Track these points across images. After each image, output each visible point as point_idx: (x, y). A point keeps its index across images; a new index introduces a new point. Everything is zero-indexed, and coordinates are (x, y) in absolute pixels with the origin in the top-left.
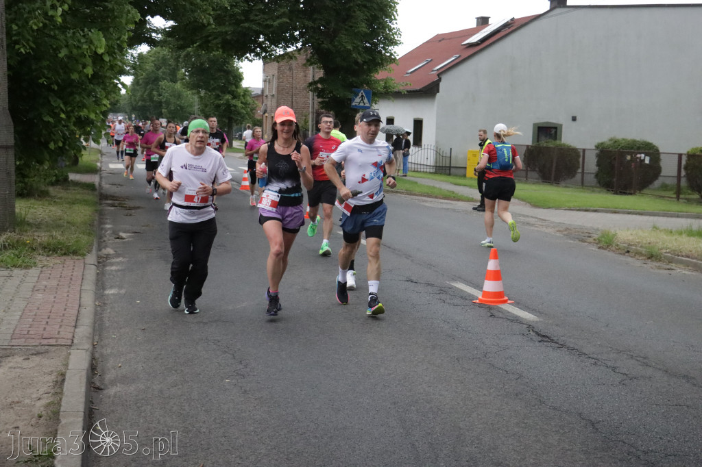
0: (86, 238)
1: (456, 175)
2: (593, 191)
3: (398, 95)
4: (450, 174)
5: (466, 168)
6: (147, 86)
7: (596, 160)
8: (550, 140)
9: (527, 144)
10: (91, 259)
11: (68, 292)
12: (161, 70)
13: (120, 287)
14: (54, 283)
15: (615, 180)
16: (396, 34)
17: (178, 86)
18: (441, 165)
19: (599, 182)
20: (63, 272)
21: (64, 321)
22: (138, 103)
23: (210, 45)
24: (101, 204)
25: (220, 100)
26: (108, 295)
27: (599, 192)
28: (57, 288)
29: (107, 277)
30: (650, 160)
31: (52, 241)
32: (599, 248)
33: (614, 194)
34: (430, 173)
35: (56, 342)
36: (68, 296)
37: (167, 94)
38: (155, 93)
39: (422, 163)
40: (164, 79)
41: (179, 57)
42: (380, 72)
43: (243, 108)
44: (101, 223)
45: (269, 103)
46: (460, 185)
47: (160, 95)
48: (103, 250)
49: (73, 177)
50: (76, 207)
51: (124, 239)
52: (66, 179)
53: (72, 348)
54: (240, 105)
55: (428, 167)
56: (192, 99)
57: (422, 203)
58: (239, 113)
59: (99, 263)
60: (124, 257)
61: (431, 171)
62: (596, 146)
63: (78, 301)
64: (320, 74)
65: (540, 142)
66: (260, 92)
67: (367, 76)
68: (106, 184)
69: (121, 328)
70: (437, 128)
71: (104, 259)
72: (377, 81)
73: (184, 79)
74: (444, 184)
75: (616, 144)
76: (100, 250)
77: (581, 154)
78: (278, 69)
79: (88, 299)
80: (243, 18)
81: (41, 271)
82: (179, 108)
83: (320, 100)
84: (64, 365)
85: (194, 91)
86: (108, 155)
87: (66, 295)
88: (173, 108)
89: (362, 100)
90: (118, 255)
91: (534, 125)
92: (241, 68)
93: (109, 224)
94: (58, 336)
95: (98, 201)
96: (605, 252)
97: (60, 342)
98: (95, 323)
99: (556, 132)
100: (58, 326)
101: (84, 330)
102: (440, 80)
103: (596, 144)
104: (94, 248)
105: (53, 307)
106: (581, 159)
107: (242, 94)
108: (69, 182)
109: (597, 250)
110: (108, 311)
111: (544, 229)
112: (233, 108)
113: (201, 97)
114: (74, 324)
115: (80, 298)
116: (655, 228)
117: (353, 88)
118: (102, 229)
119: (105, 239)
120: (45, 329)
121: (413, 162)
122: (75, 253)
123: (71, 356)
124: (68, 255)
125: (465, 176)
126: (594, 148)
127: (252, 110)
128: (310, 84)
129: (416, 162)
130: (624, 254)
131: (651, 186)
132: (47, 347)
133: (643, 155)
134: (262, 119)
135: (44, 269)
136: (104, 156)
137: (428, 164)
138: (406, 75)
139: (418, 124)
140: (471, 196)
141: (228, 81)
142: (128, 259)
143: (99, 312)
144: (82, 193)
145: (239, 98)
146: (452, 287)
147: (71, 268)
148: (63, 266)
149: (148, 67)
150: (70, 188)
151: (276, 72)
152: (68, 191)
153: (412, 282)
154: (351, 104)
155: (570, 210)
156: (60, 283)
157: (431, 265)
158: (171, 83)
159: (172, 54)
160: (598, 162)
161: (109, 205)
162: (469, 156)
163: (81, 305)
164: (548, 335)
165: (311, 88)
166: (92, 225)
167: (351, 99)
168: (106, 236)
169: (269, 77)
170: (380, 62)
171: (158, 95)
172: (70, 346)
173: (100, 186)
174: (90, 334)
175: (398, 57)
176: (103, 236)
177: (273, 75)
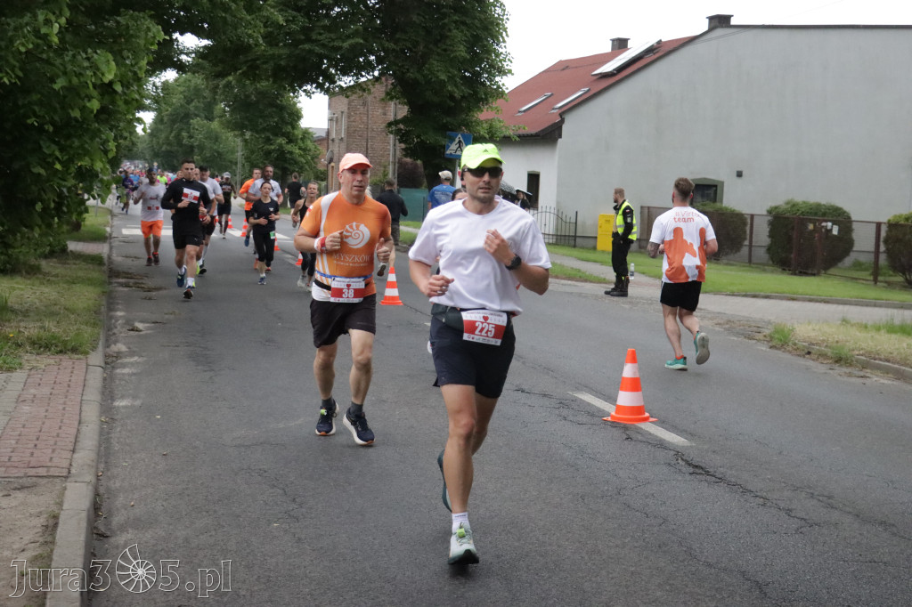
0: (89, 330)
1: (583, 247)
2: (764, 271)
3: (507, 141)
4: (575, 246)
5: (596, 237)
6: (174, 125)
7: (768, 229)
8: (707, 202)
10: (96, 358)
11: (65, 403)
12: (194, 104)
13: (135, 397)
14: (46, 390)
15: (792, 256)
16: (505, 61)
17: (215, 125)
18: (563, 234)
19: (772, 259)
20: (59, 377)
21: (59, 443)
22: (161, 147)
23: (257, 72)
24: (110, 283)
25: (271, 144)
26: (118, 407)
27: (772, 272)
28: (50, 399)
29: (117, 382)
30: (839, 231)
31: (44, 334)
32: (771, 347)
33: (792, 274)
35: (48, 471)
36: (64, 409)
37: (200, 136)
38: (184, 134)
40: (197, 116)
41: (217, 87)
42: (485, 110)
43: (300, 155)
44: (111, 307)
45: (335, 149)
46: (588, 261)
47: (191, 137)
48: (113, 346)
49: (73, 246)
50: (77, 288)
51: (141, 331)
52: (64, 250)
53: (69, 480)
54: (297, 151)
56: (235, 144)
58: (296, 163)
59: (106, 363)
60: (140, 356)
61: (551, 241)
62: (768, 211)
63: (78, 416)
64: (403, 111)
66: (324, 135)
67: (467, 115)
68: (118, 256)
69: (134, 453)
70: (558, 185)
71: (114, 359)
72: (479, 123)
73: (222, 116)
74: (567, 259)
75: (795, 209)
76: (108, 346)
77: (749, 221)
78: (348, 106)
79: (92, 413)
80: (303, 37)
81: (29, 375)
82: (216, 154)
83: (403, 146)
84: (56, 503)
85: (236, 133)
87: (61, 407)
88: (208, 155)
89: (460, 147)
90: (132, 354)
92: (300, 102)
93: (121, 310)
94: (50, 464)
95: (107, 280)
96: (779, 354)
97: (53, 472)
98: (100, 446)
99: (716, 191)
100: (51, 451)
101: (86, 454)
102: (562, 121)
103: (768, 208)
104: (100, 343)
105: (43, 423)
106: (748, 228)
107: (300, 136)
108: (67, 253)
109: (768, 350)
110: (118, 429)
112: (288, 156)
113: (246, 141)
114: (72, 448)
115: (81, 412)
116: (845, 321)
117: (448, 131)
118: (111, 318)
119: (115, 331)
120: (32, 454)
122: (74, 350)
123: (66, 492)
124: (66, 353)
125: (595, 248)
126: (765, 213)
127: (313, 159)
128: (390, 124)
130: (804, 357)
131: (840, 265)
132: (34, 479)
133: (830, 224)
134: (327, 171)
135: (33, 372)
136: (115, 219)
137: (547, 232)
138: (520, 114)
139: (534, 179)
140: (602, 276)
141: (282, 119)
142: (145, 359)
143: (106, 430)
144: (85, 269)
145: (297, 142)
146: (575, 400)
147: (70, 371)
148: (59, 369)
149: (177, 100)
150: (69, 262)
151: (345, 109)
152: (67, 266)
153: (523, 391)
154: (444, 153)
155: (733, 295)
156: (54, 392)
157: (548, 369)
158: (205, 121)
159: (208, 83)
160: (770, 232)
161: (121, 285)
162: (601, 222)
163: (83, 421)
164: (702, 465)
165: (391, 129)
166: (97, 312)
167: (444, 146)
168: (116, 327)
169: (336, 115)
170: (484, 97)
171: (188, 137)
172: (66, 478)
173: (109, 259)
174: (93, 461)
175: (506, 91)
176: (112, 326)
177: (342, 112)
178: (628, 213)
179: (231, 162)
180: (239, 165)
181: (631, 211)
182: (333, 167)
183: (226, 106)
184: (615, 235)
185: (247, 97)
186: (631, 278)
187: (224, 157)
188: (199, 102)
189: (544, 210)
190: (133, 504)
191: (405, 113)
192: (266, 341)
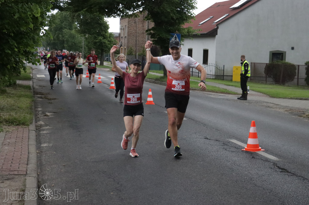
0: (29, 116)
1: (227, 80)
2: (304, 89)
3: (195, 36)
4: (223, 80)
5: (232, 76)
6: (56, 32)
7: (306, 71)
8: (279, 60)
9: (266, 63)
10: (32, 127)
11: (22, 145)
12: (64, 23)
13: (49, 143)
14: (13, 140)
16: (194, 3)
17: (73, 32)
18: (218, 75)
19: (307, 83)
20: (18, 135)
21: (21, 161)
22: (51, 41)
23: (92, 9)
24: (35, 97)
25: (97, 39)
26: (43, 147)
27: (307, 89)
28: (15, 144)
29: (42, 137)
31: (11, 118)
34: (212, 79)
35: (18, 172)
36: (22, 148)
37: (67, 36)
38: (60, 36)
40: (66, 28)
42: (185, 23)
43: (108, 44)
44: (36, 107)
45: (123, 41)
46: (229, 85)
47: (63, 37)
48: (38, 122)
49: (18, 82)
51: (49, 116)
52: (15, 83)
53: (27, 176)
54: (107, 42)
55: (212, 76)
56: (82, 40)
57: (209, 96)
58: (107, 47)
59: (36, 129)
60: (50, 126)
61: (213, 78)
63: (27, 151)
64: (152, 25)
65: (273, 61)
67: (178, 26)
68: (36, 86)
69: (52, 165)
70: (216, 55)
71: (39, 127)
72: (184, 29)
73: (77, 28)
74: (221, 85)
76: (36, 122)
77: (297, 68)
78: (128, 22)
79: (33, 149)
81: (6, 134)
82: (73, 44)
83: (153, 39)
84: (23, 185)
85: (82, 35)
86: (35, 70)
87: (20, 147)
88: (70, 44)
90: (46, 125)
91: (270, 52)
92: (108, 22)
93: (40, 108)
94: (18, 170)
95: (33, 95)
97: (20, 173)
98: (37, 162)
99: (282, 56)
100: (18, 164)
101: (32, 166)
102: (218, 28)
103: (305, 62)
104: (33, 121)
105: (14, 153)
106: (297, 71)
107: (108, 36)
108: (16, 85)
110: (44, 155)
111: (278, 110)
112: (103, 44)
113: (86, 38)
114: (27, 163)
115: (28, 148)
117: (171, 32)
119: (39, 116)
120: (11, 166)
122: (23, 124)
123: (26, 181)
124: (20, 125)
125: (232, 80)
126: (304, 64)
128: (147, 31)
132: (13, 176)
134: (120, 50)
135: (7, 133)
136: (33, 71)
137: (212, 74)
138: (199, 25)
139: (206, 52)
140: (236, 92)
141: (101, 29)
142: (52, 127)
143: (39, 156)
144: (24, 91)
145: (107, 38)
146: (229, 142)
147: (22, 132)
148: (18, 131)
149: (57, 21)
150: (17, 88)
151: (127, 24)
152: (16, 90)
153: (207, 139)
154: (169, 41)
155: (291, 99)
156: (17, 141)
157: (217, 130)
158: (69, 30)
159: (70, 15)
160: (307, 72)
161: (39, 97)
162: (234, 69)
163: (29, 153)
164: (285, 168)
165: (147, 33)
166: (31, 109)
167: (169, 39)
168: (38, 115)
169: (123, 27)
170: (185, 18)
171: (62, 37)
172: (26, 175)
173: (33, 87)
174: (35, 168)
175: (195, 16)
176: (37, 114)
177: (126, 26)
178: (246, 65)
179: (80, 47)
180: (83, 48)
181: (248, 65)
182: (122, 48)
183: (78, 24)
184: (242, 74)
185: (87, 20)
186: (248, 92)
187: (77, 45)
188: (66, 22)
189: (210, 65)
190: (53, 185)
191: (153, 26)
192: (100, 120)
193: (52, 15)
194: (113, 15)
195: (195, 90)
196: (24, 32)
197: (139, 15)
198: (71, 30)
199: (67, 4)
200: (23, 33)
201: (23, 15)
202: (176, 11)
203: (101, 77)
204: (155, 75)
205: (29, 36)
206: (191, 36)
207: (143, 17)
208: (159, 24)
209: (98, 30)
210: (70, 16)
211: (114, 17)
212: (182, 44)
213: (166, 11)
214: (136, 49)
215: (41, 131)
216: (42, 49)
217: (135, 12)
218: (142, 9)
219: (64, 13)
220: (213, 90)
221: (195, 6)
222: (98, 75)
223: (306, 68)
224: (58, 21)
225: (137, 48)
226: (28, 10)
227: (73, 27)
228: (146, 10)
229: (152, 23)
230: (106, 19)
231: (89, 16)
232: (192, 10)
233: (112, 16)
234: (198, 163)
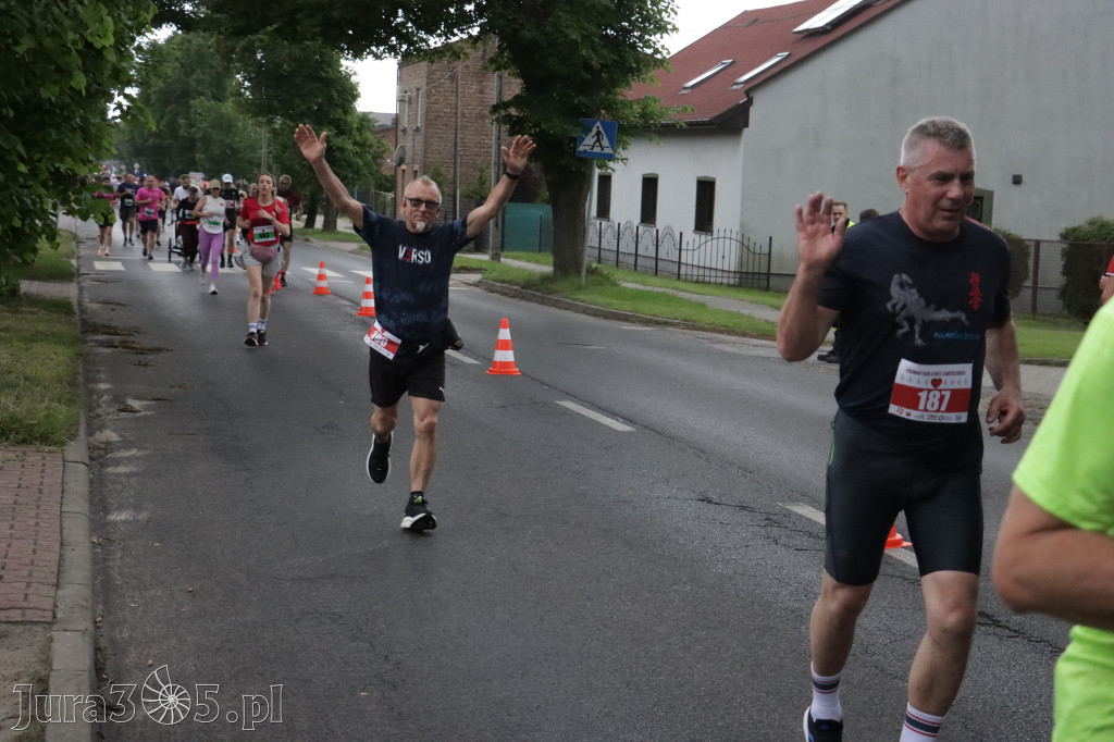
0: (65, 409)
1: (780, 290)
2: (1056, 325)
3: (669, 132)
4: (767, 289)
6: (166, 107)
7: (1062, 263)
10: (76, 450)
11: (37, 516)
12: (195, 76)
13: (137, 508)
14: (7, 498)
16: (666, 12)
17: (228, 107)
18: (750, 270)
19: (1068, 306)
20: (24, 478)
21: (35, 574)
22: (146, 141)
23: (299, 28)
24: (86, 342)
26: (115, 523)
28: (14, 510)
29: (110, 486)
34: (729, 285)
35: (23, 615)
36: (37, 524)
37: (205, 124)
38: (181, 121)
39: (714, 266)
40: (200, 94)
41: (232, 50)
42: (633, 83)
43: (356, 154)
44: (90, 380)
45: (408, 145)
47: (191, 125)
48: (98, 433)
49: (26, 286)
50: (38, 348)
51: (137, 411)
52: (14, 292)
53: (55, 628)
54: (352, 147)
55: (726, 275)
56: (259, 136)
57: (716, 346)
58: (350, 165)
59: (91, 459)
60: (140, 448)
61: (732, 281)
62: (1061, 235)
63: (58, 537)
64: (514, 87)
66: (389, 123)
67: (609, 92)
68: (91, 301)
69: (146, 589)
70: (744, 198)
71: (102, 452)
72: (628, 104)
73: (241, 95)
74: (758, 309)
75: (1103, 232)
76: (91, 433)
77: (1032, 250)
78: (428, 77)
79: (78, 531)
82: (228, 151)
84: (41, 661)
85: (260, 119)
86: (89, 243)
87: (32, 522)
88: (217, 152)
89: (598, 140)
90: (127, 445)
92: (355, 73)
93: (104, 381)
94: (24, 604)
95: (80, 336)
97: (31, 616)
98: (94, 577)
99: (980, 206)
100: (24, 584)
101: (76, 590)
102: (750, 102)
103: (1063, 231)
104: (81, 429)
105: (9, 545)
106: (1031, 262)
107: (356, 126)
108: (20, 297)
110: (119, 555)
112: (338, 154)
113: (274, 132)
114: (54, 581)
115: (62, 528)
117: (581, 116)
119: (99, 411)
121: (696, 263)
122: (44, 439)
123: (53, 645)
124: (31, 443)
126: (1058, 238)
127: (374, 158)
128: (495, 109)
129: (702, 264)
132: (4, 626)
134: (395, 177)
136: (82, 246)
137: (726, 268)
138: (683, 92)
139: (706, 190)
141: (330, 99)
142: (148, 452)
143: (101, 556)
144: (48, 321)
145: (351, 134)
146: (788, 514)
147: (40, 468)
148: (23, 466)
149: (169, 69)
150: (23, 309)
151: (423, 83)
152: (20, 315)
153: (710, 502)
154: (575, 149)
156: (20, 500)
157: (745, 470)
158: (213, 102)
159: (219, 46)
160: (1065, 267)
161: (101, 344)
163: (65, 542)
164: (989, 611)
165: (497, 115)
166: (72, 384)
167: (575, 139)
168: (99, 406)
169: (409, 94)
170: (634, 65)
171: (187, 125)
172: (51, 624)
173: (80, 305)
174: (87, 600)
175: (668, 57)
176: (95, 404)
177: (418, 89)
179: (251, 163)
182: (404, 171)
183: (245, 79)
185: (278, 66)
187: (240, 155)
188: (203, 73)
189: (722, 235)
190: (150, 662)
191: (517, 91)
192: (324, 427)
193: (154, 44)
194: (374, 48)
195: (666, 324)
196: (52, 104)
197: (467, 51)
198: (220, 101)
199: (208, 8)
200: (48, 106)
201: (48, 42)
202: (600, 39)
203: (328, 273)
204: (524, 270)
205: (67, 119)
206: (653, 128)
207: (483, 58)
208: (536, 84)
209: (317, 104)
210: (217, 51)
211: (377, 57)
212: (622, 160)
213: (566, 36)
214: (455, 173)
215: (108, 466)
216: (114, 169)
217: (454, 39)
218: (478, 29)
219: (198, 39)
220: (731, 325)
221: (669, 23)
222: (316, 267)
223: (1063, 250)
224: (176, 68)
225: (458, 170)
226: (67, 23)
227: (229, 89)
228: (494, 33)
229: (513, 81)
230: (347, 64)
231: (286, 49)
232: (658, 36)
233: (368, 54)
234: (675, 587)
